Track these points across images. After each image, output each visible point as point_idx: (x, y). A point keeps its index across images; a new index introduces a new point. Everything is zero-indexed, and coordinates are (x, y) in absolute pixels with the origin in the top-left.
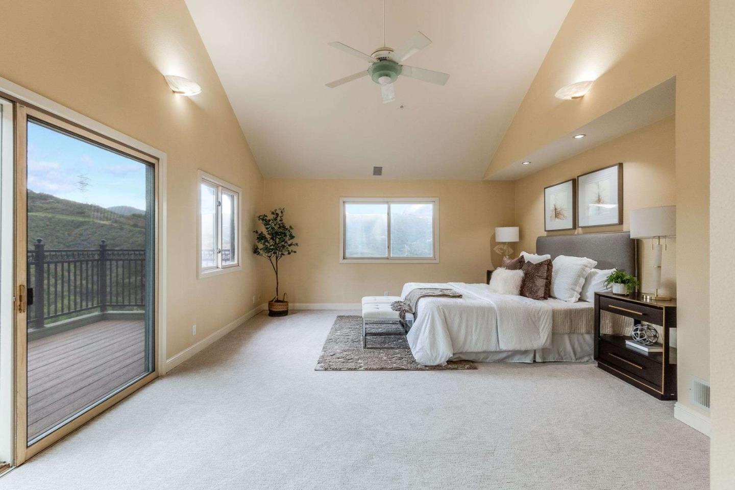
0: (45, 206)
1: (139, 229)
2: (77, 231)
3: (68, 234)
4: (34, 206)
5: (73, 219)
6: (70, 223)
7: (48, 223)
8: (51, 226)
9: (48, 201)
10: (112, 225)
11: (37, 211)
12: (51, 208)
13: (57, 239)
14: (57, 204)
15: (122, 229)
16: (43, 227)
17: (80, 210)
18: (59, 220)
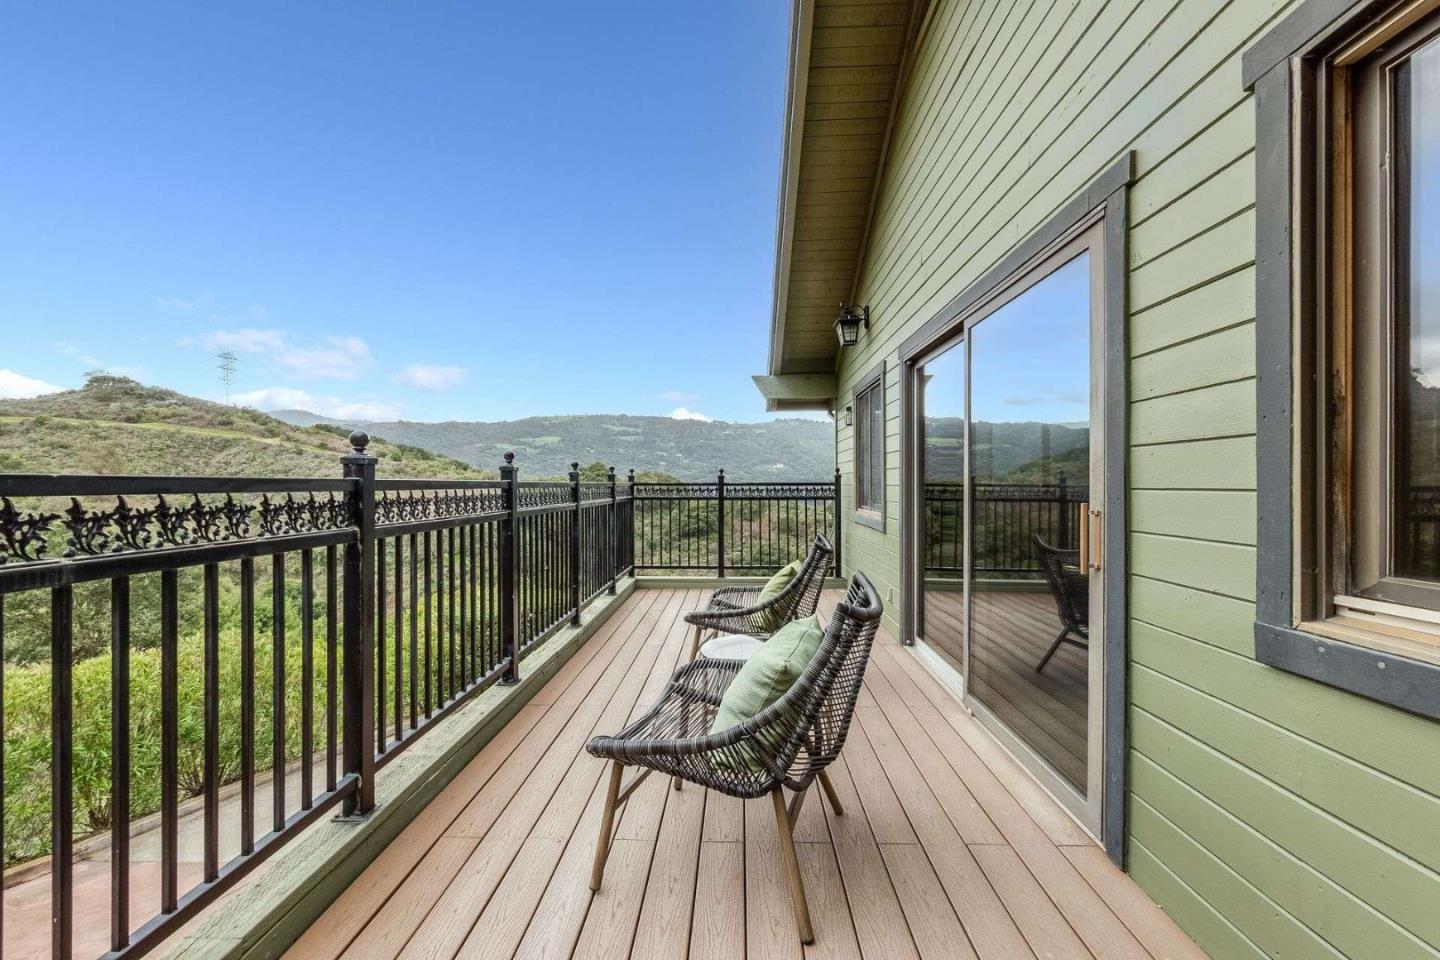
0: (164, 411)
1: (330, 452)
2: (220, 457)
3: (204, 463)
4: (143, 411)
5: (212, 434)
6: (209, 443)
7: (169, 442)
8: (174, 447)
9: (167, 402)
10: (281, 446)
11: (149, 421)
12: (174, 415)
13: (185, 471)
14: (183, 408)
15: (300, 453)
16: (161, 449)
17: (224, 418)
18: (187, 437)
